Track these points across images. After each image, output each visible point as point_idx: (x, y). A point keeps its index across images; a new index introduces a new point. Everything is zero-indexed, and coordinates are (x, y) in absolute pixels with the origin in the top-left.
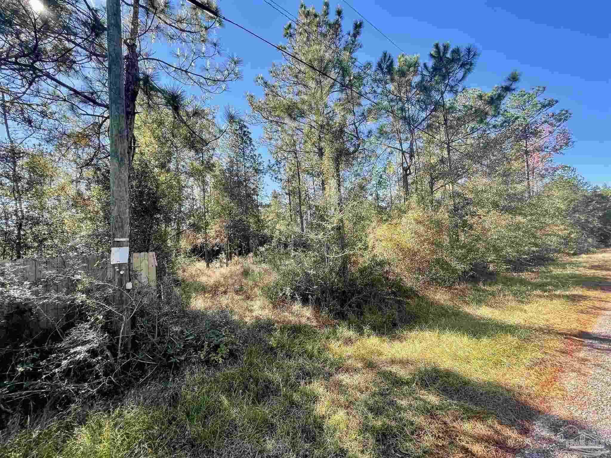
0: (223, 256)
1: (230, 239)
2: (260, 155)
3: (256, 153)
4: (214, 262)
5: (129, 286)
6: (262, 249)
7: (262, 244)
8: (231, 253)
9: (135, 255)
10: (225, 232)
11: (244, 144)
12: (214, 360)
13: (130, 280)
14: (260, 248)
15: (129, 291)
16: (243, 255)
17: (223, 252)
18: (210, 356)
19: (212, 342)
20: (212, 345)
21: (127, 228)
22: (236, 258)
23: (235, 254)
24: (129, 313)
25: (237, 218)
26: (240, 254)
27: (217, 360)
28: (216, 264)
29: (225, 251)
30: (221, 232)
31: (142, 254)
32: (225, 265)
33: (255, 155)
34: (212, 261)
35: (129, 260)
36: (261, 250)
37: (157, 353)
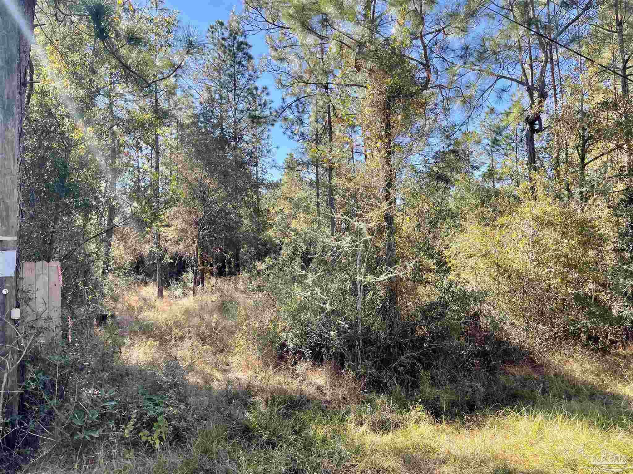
0: (188, 276)
1: (202, 245)
2: (265, 88)
3: (259, 84)
4: (173, 287)
5: (16, 314)
6: (261, 266)
7: (261, 256)
8: (203, 272)
9: (27, 265)
10: (192, 233)
11: (236, 67)
12: (147, 441)
13: (18, 306)
14: (258, 263)
15: (15, 321)
16: (225, 276)
17: (189, 269)
18: (141, 434)
19: (146, 414)
20: (146, 418)
21: (14, 220)
22: (213, 280)
23: (212, 274)
24: (16, 357)
25: (216, 207)
26: (221, 273)
27: (152, 442)
28: (176, 290)
29: (192, 267)
30: (187, 232)
31: (39, 263)
32: (191, 292)
33: (256, 88)
34: (169, 285)
35: (17, 271)
36: (259, 268)
37: (57, 425)
